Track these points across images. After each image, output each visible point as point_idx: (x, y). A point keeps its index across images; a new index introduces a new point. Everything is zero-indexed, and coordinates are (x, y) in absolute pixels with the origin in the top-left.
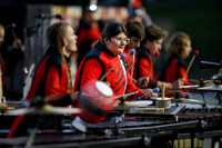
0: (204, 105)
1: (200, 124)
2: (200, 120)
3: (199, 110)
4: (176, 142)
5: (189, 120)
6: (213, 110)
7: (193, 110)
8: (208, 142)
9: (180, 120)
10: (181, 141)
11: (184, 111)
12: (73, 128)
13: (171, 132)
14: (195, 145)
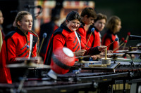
0: (132, 63)
1: (129, 74)
2: (129, 72)
3: (129, 66)
4: (114, 85)
5: (123, 72)
6: (137, 66)
7: (125, 66)
8: (134, 86)
9: (116, 72)
10: (117, 85)
11: (119, 66)
12: (49, 77)
13: (111, 80)
14: (126, 88)
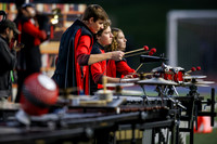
0: (144, 98)
1: (140, 116)
2: (141, 111)
3: (140, 102)
5: (130, 111)
6: (153, 102)
7: (134, 102)
8: (148, 133)
9: (121, 112)
11: (125, 103)
13: (112, 124)
14: (136, 137)
